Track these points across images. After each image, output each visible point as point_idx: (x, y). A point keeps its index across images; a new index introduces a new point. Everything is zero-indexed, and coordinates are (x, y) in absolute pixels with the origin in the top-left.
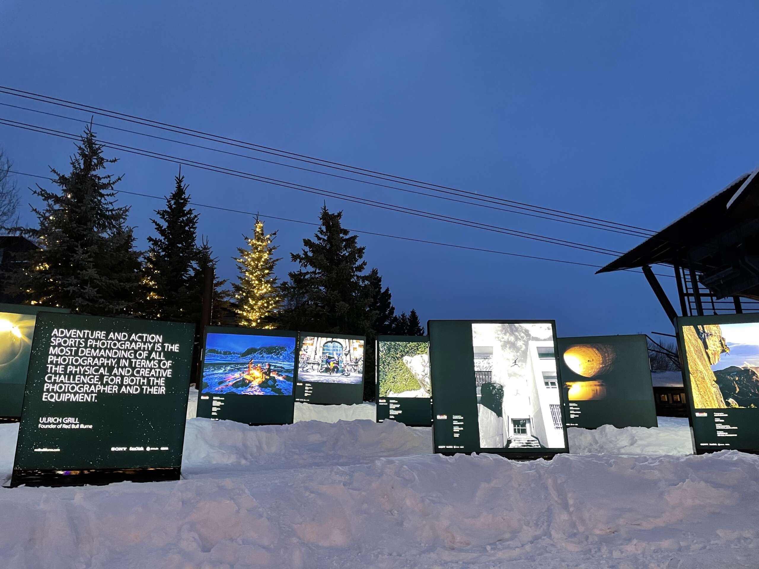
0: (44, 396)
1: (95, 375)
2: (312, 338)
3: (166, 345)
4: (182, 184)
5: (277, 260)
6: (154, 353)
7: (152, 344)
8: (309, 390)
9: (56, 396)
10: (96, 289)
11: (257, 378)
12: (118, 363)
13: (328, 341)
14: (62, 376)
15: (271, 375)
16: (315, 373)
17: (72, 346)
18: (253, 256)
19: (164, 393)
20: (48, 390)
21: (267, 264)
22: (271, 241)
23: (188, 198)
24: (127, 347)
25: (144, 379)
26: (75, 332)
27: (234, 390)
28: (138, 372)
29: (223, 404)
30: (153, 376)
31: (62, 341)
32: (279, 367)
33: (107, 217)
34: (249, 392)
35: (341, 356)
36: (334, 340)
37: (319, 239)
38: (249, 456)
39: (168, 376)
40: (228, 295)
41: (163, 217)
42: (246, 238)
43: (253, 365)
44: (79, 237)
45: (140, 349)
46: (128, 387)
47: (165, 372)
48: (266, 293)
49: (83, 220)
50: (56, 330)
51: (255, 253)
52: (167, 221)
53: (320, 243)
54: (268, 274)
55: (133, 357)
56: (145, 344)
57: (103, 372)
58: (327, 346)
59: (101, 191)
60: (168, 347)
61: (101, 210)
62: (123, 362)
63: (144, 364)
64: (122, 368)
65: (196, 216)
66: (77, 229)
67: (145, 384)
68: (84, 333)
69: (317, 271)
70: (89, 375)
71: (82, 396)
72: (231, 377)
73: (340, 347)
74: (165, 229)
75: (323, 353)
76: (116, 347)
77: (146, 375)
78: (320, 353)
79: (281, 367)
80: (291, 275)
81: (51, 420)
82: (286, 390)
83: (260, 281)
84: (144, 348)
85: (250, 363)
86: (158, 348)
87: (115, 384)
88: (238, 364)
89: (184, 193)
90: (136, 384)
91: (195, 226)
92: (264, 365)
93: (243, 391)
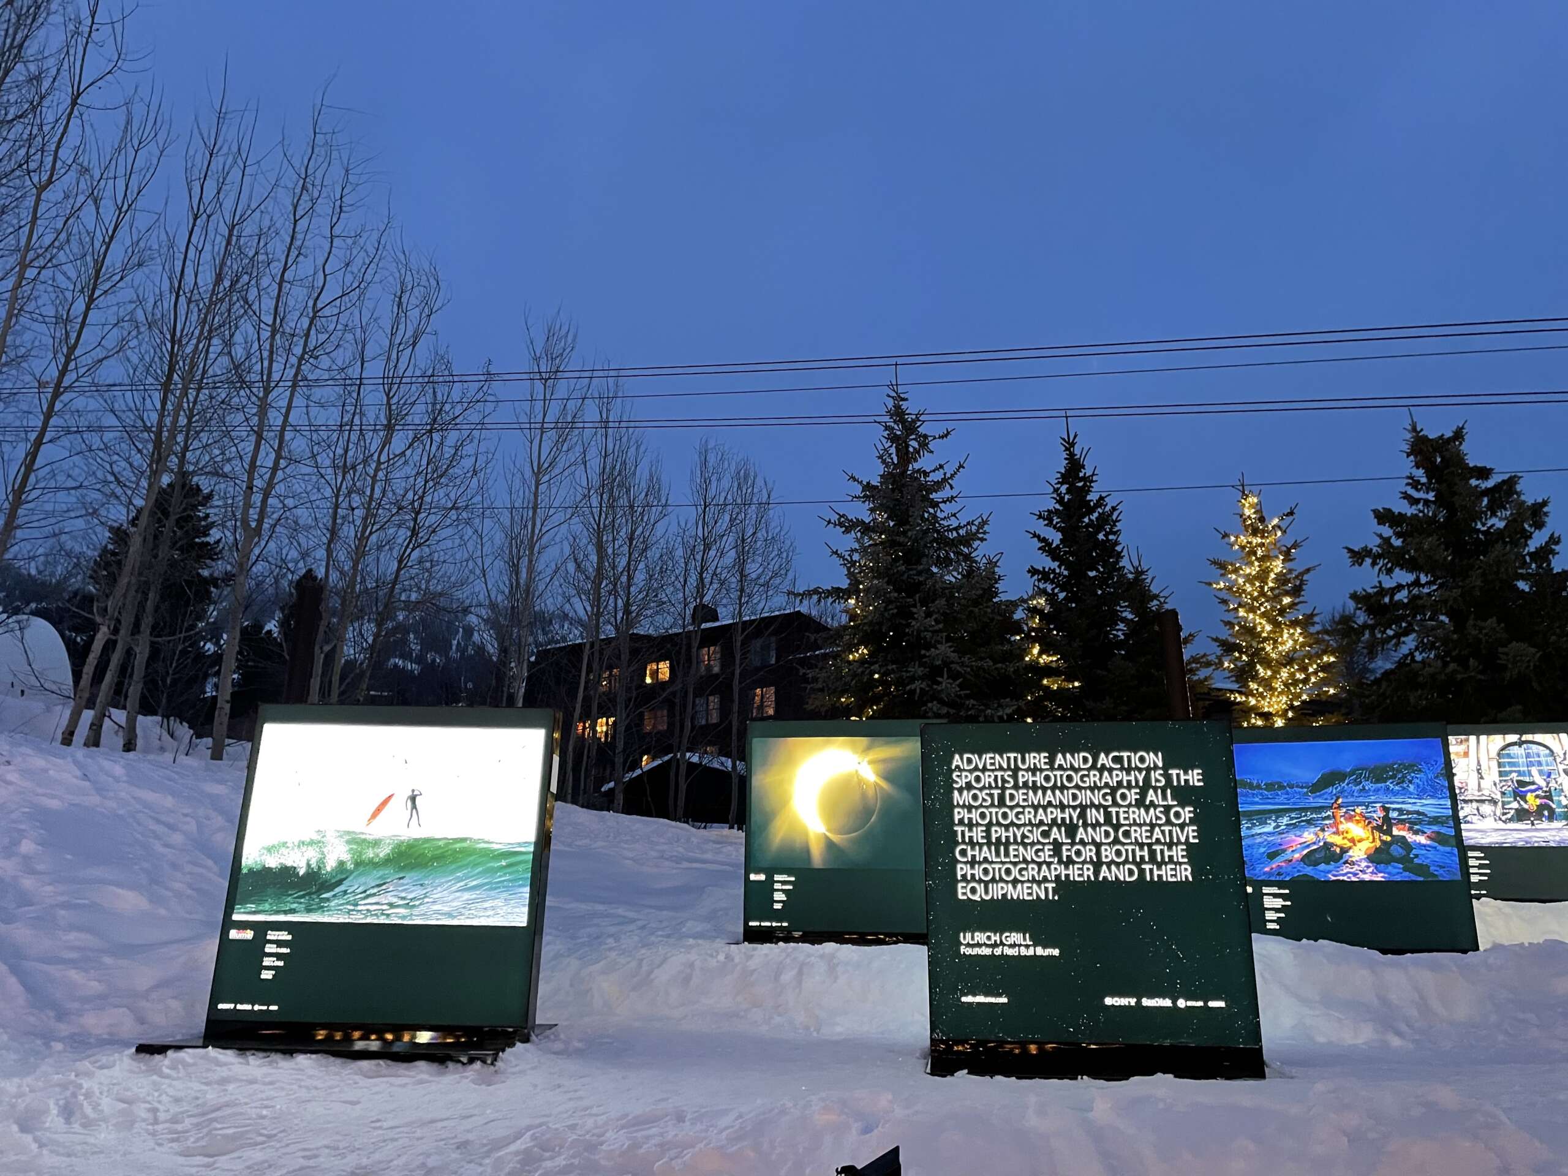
0: (960, 891)
1: (1044, 844)
2: (1463, 737)
3: (1174, 772)
4: (1077, 450)
5: (1308, 570)
6: (1151, 792)
7: (1144, 773)
8: (1480, 867)
9: (980, 888)
10: (958, 682)
11: (1360, 841)
12: (1082, 815)
13: (1507, 742)
14: (985, 848)
15: (1395, 832)
16: (1489, 823)
17: (990, 787)
18: (1248, 571)
19: (1190, 879)
20: (964, 876)
21: (1283, 584)
22: (1284, 532)
23: (1093, 474)
24: (1095, 782)
25: (1142, 849)
26: (991, 758)
27: (1309, 870)
28: (1127, 834)
29: (1289, 903)
30: (1158, 841)
31: (971, 778)
32: (1409, 812)
33: (953, 543)
34: (1344, 874)
35: (1553, 776)
36: (1525, 737)
37: (1414, 501)
38: (1403, 1027)
39: (1192, 840)
40: (1208, 664)
41: (1050, 523)
42: (1226, 536)
43: (1344, 810)
44: (913, 588)
45: (1120, 784)
46: (1113, 868)
47: (1182, 831)
48: (1294, 650)
49: (913, 556)
50: (957, 757)
51: (1251, 564)
52: (1058, 530)
53: (1420, 511)
54: (1292, 605)
55: (1110, 803)
56: (1128, 774)
57: (1058, 836)
58: (1509, 756)
59: (933, 496)
60: (1178, 775)
61: (938, 532)
62: (1092, 815)
63: (1136, 816)
64: (1094, 826)
65: (1114, 509)
66: (906, 575)
67: (1147, 859)
68: (1009, 758)
69: (1423, 579)
70: (1033, 844)
71: (1028, 888)
72: (1294, 841)
73: (1546, 756)
74: (1058, 546)
75: (1501, 774)
76: (1073, 784)
77: (1145, 841)
78: (1492, 774)
79: (1418, 813)
80: (1354, 596)
81: (980, 937)
82: (1441, 867)
83: (1276, 624)
84: (1129, 782)
85: (1335, 805)
86: (1157, 780)
87: (1084, 862)
88: (1305, 810)
89: (1083, 467)
90: (1126, 861)
91: (1115, 529)
92: (1370, 809)
93: (1329, 872)
